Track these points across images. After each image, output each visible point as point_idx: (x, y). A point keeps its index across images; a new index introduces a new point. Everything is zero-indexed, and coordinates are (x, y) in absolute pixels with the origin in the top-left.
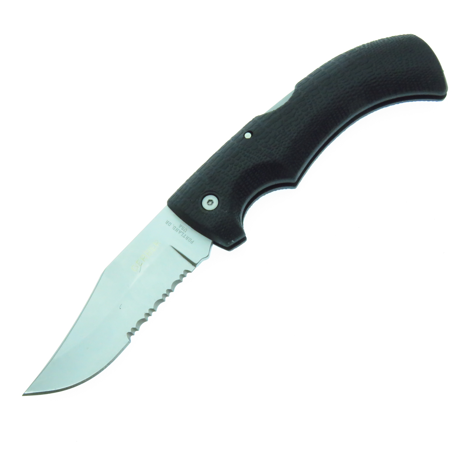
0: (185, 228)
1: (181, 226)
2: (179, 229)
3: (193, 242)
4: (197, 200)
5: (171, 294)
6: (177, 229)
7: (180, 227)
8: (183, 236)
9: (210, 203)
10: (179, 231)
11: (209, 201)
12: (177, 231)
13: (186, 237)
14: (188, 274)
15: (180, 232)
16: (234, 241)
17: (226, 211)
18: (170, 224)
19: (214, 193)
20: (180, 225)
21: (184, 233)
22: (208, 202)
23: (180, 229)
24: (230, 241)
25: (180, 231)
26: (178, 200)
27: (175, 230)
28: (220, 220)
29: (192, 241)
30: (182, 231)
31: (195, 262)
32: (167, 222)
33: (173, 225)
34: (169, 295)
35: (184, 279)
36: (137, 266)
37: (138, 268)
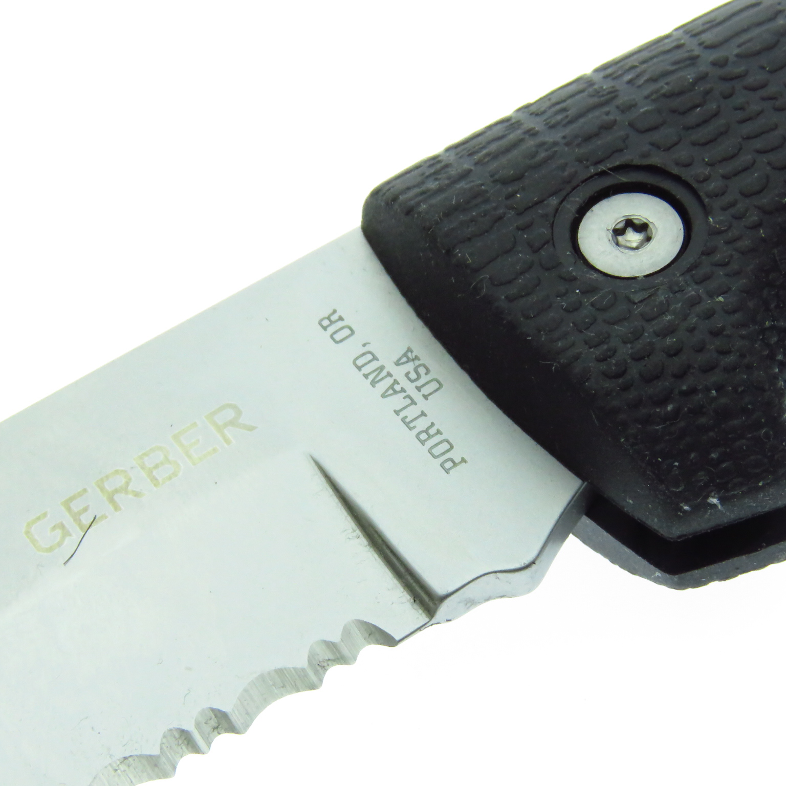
0: (429, 377)
1: (407, 357)
2: (389, 375)
3: (455, 464)
4: (554, 201)
5: (223, 740)
6: (382, 368)
7: (398, 363)
8: (403, 420)
9: (633, 238)
10: (389, 381)
11: (629, 224)
12: (373, 383)
13: (422, 424)
14: (372, 652)
15: (393, 390)
16: (721, 500)
17: (721, 299)
18: (346, 332)
19: (667, 185)
20: (409, 350)
21: (413, 403)
22: (618, 232)
23: (399, 373)
24: (698, 495)
25: (392, 387)
26: (432, 185)
27: (366, 376)
28: (669, 341)
29: (455, 455)
30: (410, 388)
31: (439, 586)
32: (330, 321)
33: (364, 345)
34: (209, 744)
35: (335, 672)
36: (62, 526)
37: (63, 538)
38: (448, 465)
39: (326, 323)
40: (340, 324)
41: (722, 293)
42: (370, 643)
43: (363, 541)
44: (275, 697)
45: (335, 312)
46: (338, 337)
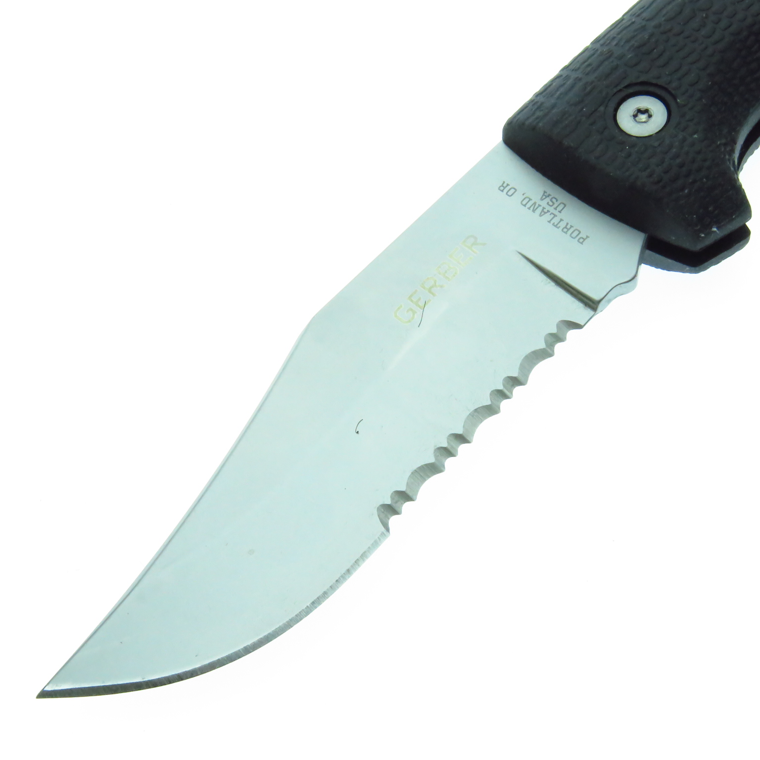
0: (559, 202)
1: (545, 195)
2: (539, 206)
3: (584, 240)
4: (602, 109)
6: (535, 203)
7: (542, 199)
8: (553, 224)
9: (643, 117)
10: (540, 209)
11: (640, 111)
12: (534, 211)
13: (563, 225)
15: (543, 212)
16: (718, 228)
17: (696, 136)
18: (512, 191)
19: (651, 89)
20: (545, 192)
21: (555, 216)
22: (635, 116)
23: (544, 203)
24: (706, 228)
25: (543, 210)
26: (539, 114)
27: (529, 208)
28: (678, 161)
29: (583, 235)
30: (552, 209)
31: (595, 296)
32: (503, 187)
33: (523, 195)
34: (512, 394)
35: (558, 347)
36: (411, 310)
37: (414, 315)
38: (581, 240)
39: (502, 188)
40: (508, 188)
41: (695, 133)
42: (570, 330)
43: (553, 284)
44: (535, 364)
45: (504, 182)
46: (510, 193)
